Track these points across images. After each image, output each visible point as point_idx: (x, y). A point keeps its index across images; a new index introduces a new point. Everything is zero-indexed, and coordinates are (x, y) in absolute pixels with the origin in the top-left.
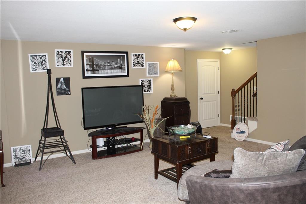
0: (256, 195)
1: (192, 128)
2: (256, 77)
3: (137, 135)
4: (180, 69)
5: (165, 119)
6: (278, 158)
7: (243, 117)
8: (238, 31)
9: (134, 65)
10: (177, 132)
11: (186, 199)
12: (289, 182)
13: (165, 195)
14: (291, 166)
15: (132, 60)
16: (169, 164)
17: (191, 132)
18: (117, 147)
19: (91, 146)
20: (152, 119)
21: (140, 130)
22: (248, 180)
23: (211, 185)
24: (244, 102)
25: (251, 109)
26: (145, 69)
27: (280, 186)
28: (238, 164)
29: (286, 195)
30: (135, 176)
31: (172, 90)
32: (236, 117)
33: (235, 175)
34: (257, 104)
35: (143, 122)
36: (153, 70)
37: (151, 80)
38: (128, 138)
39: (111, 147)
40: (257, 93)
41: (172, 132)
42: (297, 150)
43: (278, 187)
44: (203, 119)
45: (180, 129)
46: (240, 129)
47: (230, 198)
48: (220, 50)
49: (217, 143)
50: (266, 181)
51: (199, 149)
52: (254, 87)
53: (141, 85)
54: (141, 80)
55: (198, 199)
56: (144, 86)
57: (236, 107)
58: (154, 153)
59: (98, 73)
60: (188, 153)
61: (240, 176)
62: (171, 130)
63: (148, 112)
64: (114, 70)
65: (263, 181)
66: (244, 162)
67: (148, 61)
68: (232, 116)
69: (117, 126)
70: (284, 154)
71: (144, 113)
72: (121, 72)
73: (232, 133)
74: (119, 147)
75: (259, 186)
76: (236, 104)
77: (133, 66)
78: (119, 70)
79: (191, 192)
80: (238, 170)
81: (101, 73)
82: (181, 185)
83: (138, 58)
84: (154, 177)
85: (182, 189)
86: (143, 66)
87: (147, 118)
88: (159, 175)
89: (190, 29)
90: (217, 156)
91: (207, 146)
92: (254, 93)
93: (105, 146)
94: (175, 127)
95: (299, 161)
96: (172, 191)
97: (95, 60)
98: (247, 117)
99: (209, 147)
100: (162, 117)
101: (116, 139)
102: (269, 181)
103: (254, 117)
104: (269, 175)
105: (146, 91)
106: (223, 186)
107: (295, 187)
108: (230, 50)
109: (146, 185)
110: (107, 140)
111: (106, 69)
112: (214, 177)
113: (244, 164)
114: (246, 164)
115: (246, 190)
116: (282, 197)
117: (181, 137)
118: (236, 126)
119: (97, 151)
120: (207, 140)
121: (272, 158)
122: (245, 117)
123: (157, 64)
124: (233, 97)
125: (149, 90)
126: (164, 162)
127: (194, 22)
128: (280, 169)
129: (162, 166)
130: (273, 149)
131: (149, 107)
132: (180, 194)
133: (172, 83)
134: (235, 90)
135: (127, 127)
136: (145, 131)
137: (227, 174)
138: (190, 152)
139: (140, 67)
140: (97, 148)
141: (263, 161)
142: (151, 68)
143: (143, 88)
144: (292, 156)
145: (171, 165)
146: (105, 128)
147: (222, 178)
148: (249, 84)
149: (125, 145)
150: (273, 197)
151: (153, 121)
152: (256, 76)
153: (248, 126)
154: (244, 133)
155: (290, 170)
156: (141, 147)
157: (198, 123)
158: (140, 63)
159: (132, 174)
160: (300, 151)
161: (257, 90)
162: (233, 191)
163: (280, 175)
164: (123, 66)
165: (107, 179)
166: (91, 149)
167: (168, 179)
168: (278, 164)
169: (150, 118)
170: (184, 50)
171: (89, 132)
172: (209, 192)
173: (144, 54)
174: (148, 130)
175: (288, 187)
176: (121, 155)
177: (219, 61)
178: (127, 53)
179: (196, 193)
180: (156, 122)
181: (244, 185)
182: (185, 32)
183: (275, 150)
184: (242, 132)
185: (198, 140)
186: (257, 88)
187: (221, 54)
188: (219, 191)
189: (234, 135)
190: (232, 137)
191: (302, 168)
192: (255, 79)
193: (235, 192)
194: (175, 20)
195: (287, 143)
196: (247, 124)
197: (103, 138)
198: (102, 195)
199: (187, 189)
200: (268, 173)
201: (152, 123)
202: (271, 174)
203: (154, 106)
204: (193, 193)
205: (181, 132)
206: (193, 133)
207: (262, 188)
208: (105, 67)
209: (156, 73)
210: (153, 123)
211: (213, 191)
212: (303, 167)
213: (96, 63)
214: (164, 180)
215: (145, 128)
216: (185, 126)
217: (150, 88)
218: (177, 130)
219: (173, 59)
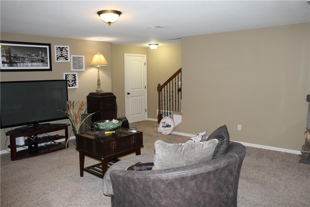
0: (176, 184)
1: (117, 122)
2: (180, 73)
3: (62, 133)
4: (106, 64)
5: (91, 114)
6: (195, 149)
7: (169, 112)
8: (162, 27)
9: (58, 58)
10: (102, 128)
11: (111, 194)
12: (204, 170)
13: (91, 192)
14: (207, 155)
15: (56, 53)
16: (96, 161)
17: (116, 127)
18: (40, 146)
19: (9, 147)
20: (77, 115)
21: (65, 127)
22: (168, 170)
23: (133, 178)
24: (170, 97)
25: (176, 103)
26: (70, 62)
27: (197, 174)
28: (159, 156)
29: (202, 182)
30: (59, 175)
31: (98, 85)
32: (162, 111)
33: (156, 167)
34: (181, 99)
35: (67, 118)
36: (78, 64)
37: (75, 74)
38: (52, 135)
39: (33, 146)
40: (181, 87)
41: (97, 127)
42: (212, 140)
43: (195, 175)
44: (131, 114)
45: (105, 124)
46: (166, 123)
47: (152, 189)
48: (146, 45)
49: (142, 137)
50: (184, 170)
51: (124, 143)
52: (179, 82)
53: (65, 79)
54: (65, 75)
55: (121, 193)
56: (69, 81)
57: (162, 102)
58: (78, 150)
59: (17, 66)
60: (113, 148)
61: (161, 167)
62: (96, 126)
63: (73, 108)
64: (35, 63)
65: (182, 170)
66: (164, 154)
67: (72, 55)
68: (158, 110)
69: (39, 124)
70: (201, 144)
71: (69, 108)
72: (43, 66)
73: (158, 128)
74: (42, 146)
75: (178, 175)
76: (162, 98)
77: (56, 60)
78: (41, 64)
79: (115, 186)
80: (159, 162)
81: (20, 66)
82: (105, 180)
83: (61, 50)
84: (80, 175)
85: (107, 184)
86: (67, 60)
87: (72, 114)
88: (85, 173)
89: (115, 23)
90: (142, 150)
91: (132, 140)
92: (178, 88)
93: (26, 145)
94: (100, 122)
95: (214, 149)
96: (98, 187)
97: (13, 51)
98: (173, 111)
99: (134, 141)
100: (88, 113)
101: (38, 137)
102: (186, 170)
103: (178, 111)
104: (188, 165)
105: (71, 85)
106: (144, 178)
107: (209, 173)
108: (157, 46)
109: (71, 184)
110: (28, 138)
111: (26, 62)
112: (137, 170)
113: (164, 156)
114: (167, 156)
115: (166, 180)
116: (199, 183)
117: (106, 133)
118: (162, 121)
119: (17, 151)
120: (132, 135)
121: (190, 149)
122: (171, 112)
123: (82, 57)
124: (159, 92)
125: (74, 84)
126: (90, 158)
127: (119, 15)
128: (197, 158)
129: (88, 163)
130: (192, 140)
131: (73, 102)
132: (105, 190)
133: (98, 77)
134: (161, 85)
135: (51, 123)
136: (70, 128)
137: (150, 167)
138: (115, 147)
139: (65, 61)
140: (17, 148)
141: (182, 152)
142: (76, 62)
143: (67, 82)
144: (207, 146)
145: (97, 161)
146: (26, 126)
147: (145, 170)
148: (174, 79)
149: (49, 143)
150: (191, 184)
151: (78, 117)
152: (181, 71)
153: (173, 120)
154: (170, 127)
155: (206, 158)
156: (66, 145)
157: (125, 118)
158: (64, 56)
159: (56, 173)
160: (214, 140)
161: (181, 85)
162: (154, 182)
163: (196, 164)
164: (45, 60)
165: (28, 181)
166: (10, 150)
167: (94, 176)
168: (195, 154)
169: (75, 114)
170: (111, 44)
171: (7, 131)
172: (132, 185)
173: (68, 47)
174: (73, 127)
175: (203, 174)
176: (45, 154)
177: (146, 56)
178: (49, 45)
179: (120, 187)
180: (81, 117)
181: (164, 176)
182: (110, 25)
183: (194, 141)
184: (168, 126)
185: (123, 134)
186: (181, 83)
187: (147, 49)
188: (142, 182)
189: (161, 129)
190: (158, 131)
191: (216, 156)
192: (180, 74)
193: (156, 182)
194: (100, 13)
195: (205, 134)
196: (172, 118)
197: (23, 137)
198: (22, 198)
199: (111, 184)
200: (186, 162)
201: (77, 119)
202: (190, 164)
203: (79, 101)
204: (117, 187)
205: (105, 127)
206: (118, 128)
207: (181, 176)
208: (25, 59)
209: (81, 67)
210: (79, 119)
211: (136, 184)
212: (218, 155)
213: (13, 55)
214: (90, 177)
215: (69, 125)
216: (110, 121)
217: (75, 83)
218: (102, 125)
219: (99, 53)
